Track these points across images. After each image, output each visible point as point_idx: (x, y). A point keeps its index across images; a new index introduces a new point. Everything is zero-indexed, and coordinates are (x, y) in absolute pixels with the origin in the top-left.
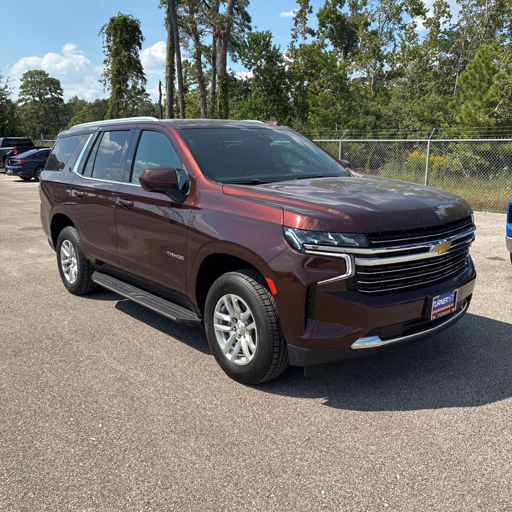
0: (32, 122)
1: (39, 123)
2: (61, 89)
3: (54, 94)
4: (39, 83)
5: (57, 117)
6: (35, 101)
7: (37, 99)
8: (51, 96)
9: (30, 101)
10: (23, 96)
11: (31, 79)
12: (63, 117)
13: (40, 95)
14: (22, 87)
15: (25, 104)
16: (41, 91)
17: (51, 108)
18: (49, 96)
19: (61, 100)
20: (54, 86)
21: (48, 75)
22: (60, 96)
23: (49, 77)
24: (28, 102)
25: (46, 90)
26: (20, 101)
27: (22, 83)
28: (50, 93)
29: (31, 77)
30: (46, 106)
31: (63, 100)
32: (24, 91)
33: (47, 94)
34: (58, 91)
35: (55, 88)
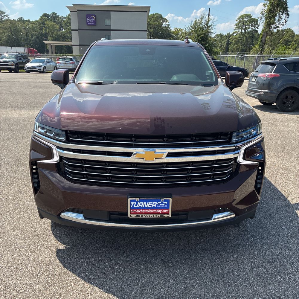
0: (238, 45)
1: (242, 46)
2: (258, 25)
3: (253, 28)
4: (246, 22)
5: (253, 41)
6: (242, 33)
7: (243, 31)
8: (251, 29)
9: (239, 33)
10: (236, 30)
12: (255, 41)
13: (245, 30)
14: (236, 25)
15: (236, 34)
16: (246, 27)
17: (250, 37)
19: (257, 31)
20: (255, 23)
22: (257, 29)
23: (252, 17)
24: (238, 33)
25: (249, 25)
26: (234, 33)
27: (237, 22)
28: (251, 27)
29: (242, 19)
30: (247, 35)
32: (237, 27)
33: (249, 28)
34: (256, 26)
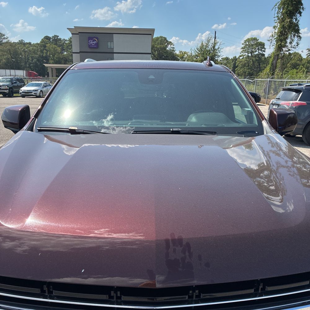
0: (245, 69)
1: (248, 69)
2: (265, 49)
3: (260, 51)
4: (252, 45)
5: (260, 65)
6: (248, 56)
7: (250, 55)
8: (258, 53)
9: (245, 56)
10: (242, 54)
11: (249, 43)
12: (262, 65)
13: (252, 53)
14: (242, 48)
15: (243, 58)
16: (253, 50)
17: (257, 60)
18: (257, 53)
19: (264, 55)
20: (261, 46)
21: (258, 40)
22: (263, 53)
24: (244, 56)
25: (256, 49)
26: (240, 56)
27: (243, 46)
28: (258, 51)
29: (248, 42)
30: (254, 59)
31: (265, 55)
32: (243, 51)
33: (256, 52)
34: (263, 50)
35: (261, 48)
